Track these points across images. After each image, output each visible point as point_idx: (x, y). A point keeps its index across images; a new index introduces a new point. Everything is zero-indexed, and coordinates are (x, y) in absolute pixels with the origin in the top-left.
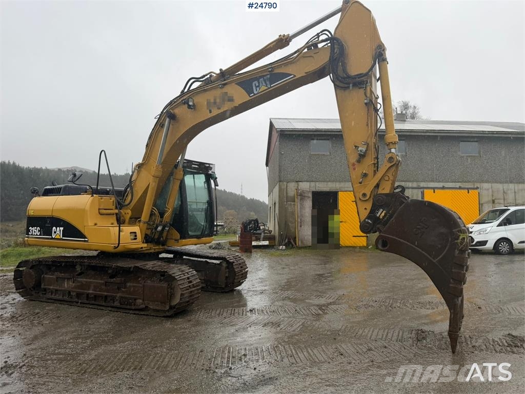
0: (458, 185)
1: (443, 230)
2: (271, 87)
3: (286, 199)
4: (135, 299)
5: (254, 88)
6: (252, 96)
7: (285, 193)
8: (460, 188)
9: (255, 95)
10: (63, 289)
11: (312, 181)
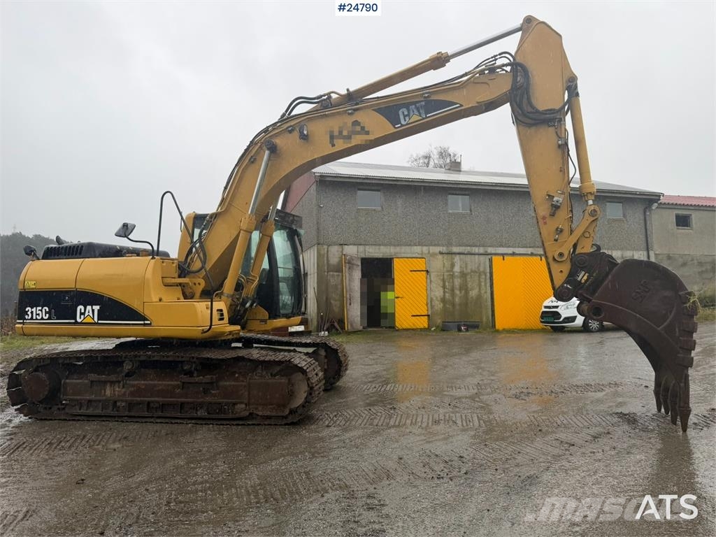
0: (529, 251)
1: (667, 293)
2: (427, 118)
3: (328, 269)
4: (234, 404)
5: (402, 117)
6: (399, 127)
7: (325, 259)
8: (532, 254)
9: (402, 125)
10: (104, 398)
11: (361, 245)
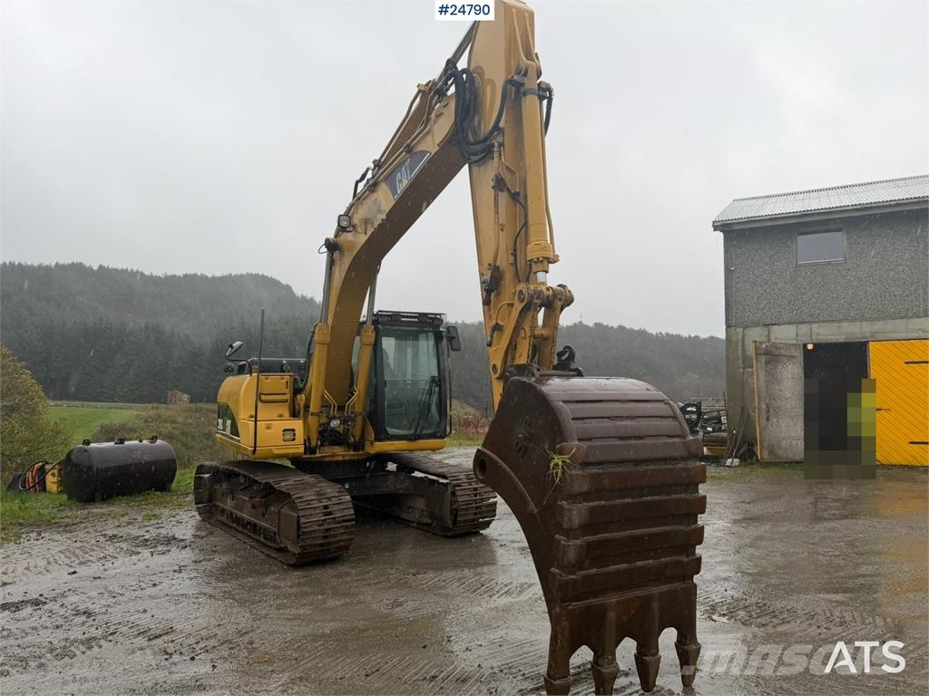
2: (411, 179)
3: (743, 362)
5: (398, 184)
6: (396, 198)
7: (740, 348)
9: (398, 195)
10: (227, 508)
11: (802, 323)
